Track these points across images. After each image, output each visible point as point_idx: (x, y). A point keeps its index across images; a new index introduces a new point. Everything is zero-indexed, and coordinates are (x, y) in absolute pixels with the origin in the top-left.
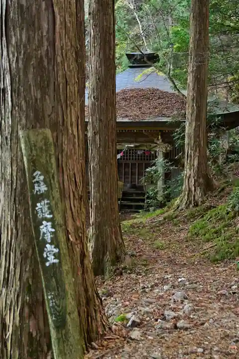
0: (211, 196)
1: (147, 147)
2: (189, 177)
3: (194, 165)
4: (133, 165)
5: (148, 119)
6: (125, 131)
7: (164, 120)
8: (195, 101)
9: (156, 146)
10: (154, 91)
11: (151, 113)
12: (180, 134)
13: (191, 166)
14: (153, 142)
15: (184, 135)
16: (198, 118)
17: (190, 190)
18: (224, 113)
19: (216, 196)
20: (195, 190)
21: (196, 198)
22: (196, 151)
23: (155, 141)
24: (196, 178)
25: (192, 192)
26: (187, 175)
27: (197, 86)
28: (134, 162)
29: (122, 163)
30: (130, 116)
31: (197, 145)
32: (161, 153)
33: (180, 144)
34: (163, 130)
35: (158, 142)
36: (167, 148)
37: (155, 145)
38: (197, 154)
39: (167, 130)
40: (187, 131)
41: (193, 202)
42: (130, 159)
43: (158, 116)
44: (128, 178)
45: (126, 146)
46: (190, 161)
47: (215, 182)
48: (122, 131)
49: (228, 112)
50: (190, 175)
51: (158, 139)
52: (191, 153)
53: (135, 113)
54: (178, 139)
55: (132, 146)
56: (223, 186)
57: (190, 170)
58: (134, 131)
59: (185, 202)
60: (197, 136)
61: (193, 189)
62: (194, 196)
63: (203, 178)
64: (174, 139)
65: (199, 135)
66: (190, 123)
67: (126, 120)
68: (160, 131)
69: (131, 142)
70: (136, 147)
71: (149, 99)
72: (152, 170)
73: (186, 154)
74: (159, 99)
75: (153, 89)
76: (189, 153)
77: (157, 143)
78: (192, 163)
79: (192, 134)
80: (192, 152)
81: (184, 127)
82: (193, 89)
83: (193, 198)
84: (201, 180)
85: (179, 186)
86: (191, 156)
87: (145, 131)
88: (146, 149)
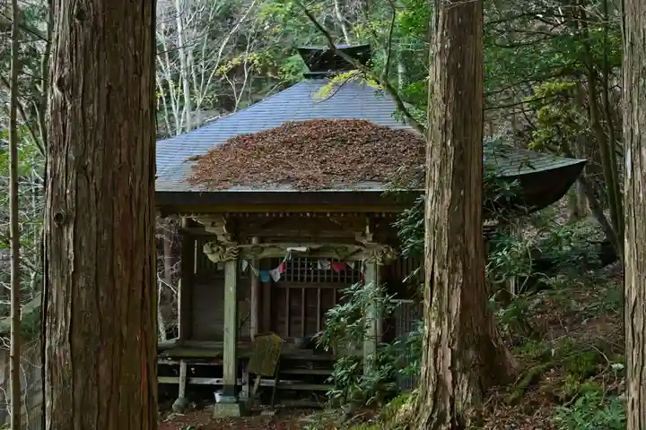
0: (500, 402)
1: (337, 253)
2: (437, 345)
3: (449, 311)
4: (310, 293)
5: (339, 186)
6: (285, 214)
7: (377, 188)
8: (450, 130)
9: (359, 251)
10: (357, 126)
11: (346, 173)
12: (413, 222)
13: (441, 314)
14: (353, 241)
15: (422, 226)
16: (460, 178)
17: (439, 381)
18: (521, 173)
19: (514, 403)
20: (454, 383)
21: (459, 406)
22: (453, 270)
23: (358, 238)
24: (455, 347)
25: (445, 387)
26: (432, 338)
27: (456, 92)
28: (312, 285)
29: (285, 289)
30: (298, 179)
31: (458, 253)
32: (372, 265)
33: (412, 247)
34: (374, 213)
35: (364, 242)
36: (385, 255)
37: (357, 247)
38: (459, 278)
39: (384, 211)
40: (428, 216)
41: (449, 418)
42: (302, 279)
43: (362, 180)
44: (300, 322)
45: (289, 249)
46: (440, 298)
47: (513, 360)
48: (278, 214)
49: (532, 171)
50: (440, 337)
51: (364, 235)
52: (440, 275)
53: (310, 172)
54: (409, 234)
55: (304, 249)
56: (533, 370)
57: (439, 324)
58: (305, 214)
59: (427, 415)
60: (456, 229)
61: (449, 378)
62: (452, 400)
63: (477, 349)
64: (399, 234)
65: (463, 225)
66: (437, 193)
67: (286, 188)
68: (368, 214)
69: (299, 242)
70: (311, 251)
71: (344, 141)
72: (343, 314)
73: (428, 279)
74: (367, 142)
75: (355, 121)
76: (436, 274)
77: (362, 244)
78: (445, 303)
79: (444, 220)
80: (446, 272)
81: (423, 205)
82: (444, 99)
83: (449, 405)
84: (471, 354)
85: (413, 360)
86: (441, 284)
87: (331, 213)
88: (336, 256)
